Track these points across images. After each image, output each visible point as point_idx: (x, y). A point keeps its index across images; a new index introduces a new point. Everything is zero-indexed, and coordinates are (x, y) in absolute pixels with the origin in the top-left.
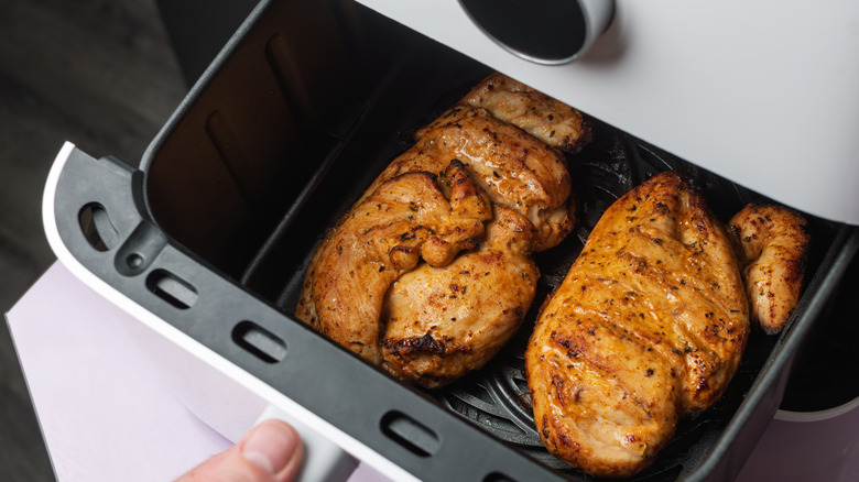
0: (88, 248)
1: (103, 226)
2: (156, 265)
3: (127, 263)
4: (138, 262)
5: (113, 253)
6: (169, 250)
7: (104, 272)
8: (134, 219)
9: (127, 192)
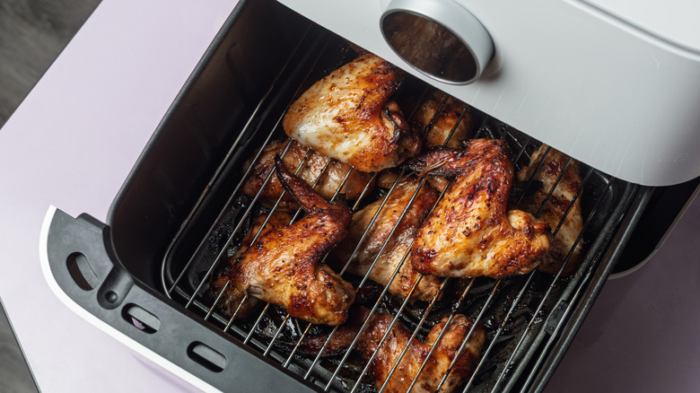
0: (77, 288)
1: (83, 268)
2: (128, 300)
3: (106, 297)
4: (114, 297)
5: (96, 291)
6: (135, 288)
7: (91, 306)
8: (108, 266)
9: (100, 245)
